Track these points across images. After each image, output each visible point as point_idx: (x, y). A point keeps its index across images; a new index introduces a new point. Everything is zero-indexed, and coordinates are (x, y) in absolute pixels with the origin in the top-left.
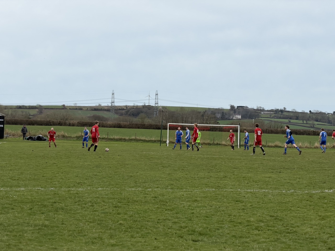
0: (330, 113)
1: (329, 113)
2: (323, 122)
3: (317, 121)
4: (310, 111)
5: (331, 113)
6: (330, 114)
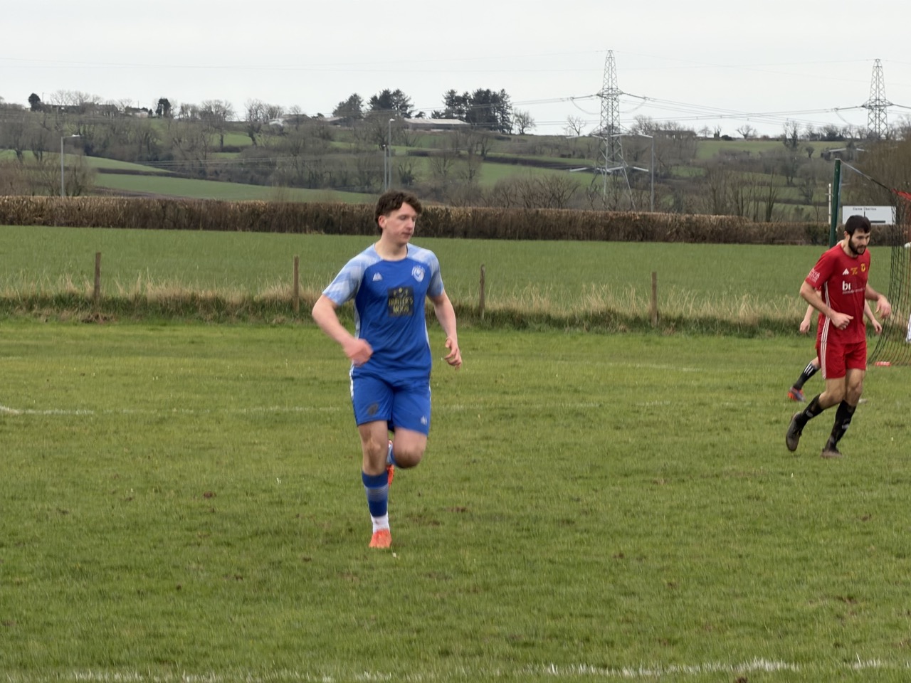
0: (137, 110)
1: (134, 106)
2: (122, 160)
3: (89, 151)
4: (34, 99)
5: (145, 109)
6: (138, 114)
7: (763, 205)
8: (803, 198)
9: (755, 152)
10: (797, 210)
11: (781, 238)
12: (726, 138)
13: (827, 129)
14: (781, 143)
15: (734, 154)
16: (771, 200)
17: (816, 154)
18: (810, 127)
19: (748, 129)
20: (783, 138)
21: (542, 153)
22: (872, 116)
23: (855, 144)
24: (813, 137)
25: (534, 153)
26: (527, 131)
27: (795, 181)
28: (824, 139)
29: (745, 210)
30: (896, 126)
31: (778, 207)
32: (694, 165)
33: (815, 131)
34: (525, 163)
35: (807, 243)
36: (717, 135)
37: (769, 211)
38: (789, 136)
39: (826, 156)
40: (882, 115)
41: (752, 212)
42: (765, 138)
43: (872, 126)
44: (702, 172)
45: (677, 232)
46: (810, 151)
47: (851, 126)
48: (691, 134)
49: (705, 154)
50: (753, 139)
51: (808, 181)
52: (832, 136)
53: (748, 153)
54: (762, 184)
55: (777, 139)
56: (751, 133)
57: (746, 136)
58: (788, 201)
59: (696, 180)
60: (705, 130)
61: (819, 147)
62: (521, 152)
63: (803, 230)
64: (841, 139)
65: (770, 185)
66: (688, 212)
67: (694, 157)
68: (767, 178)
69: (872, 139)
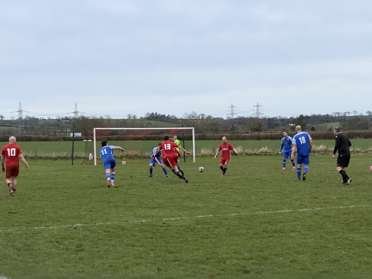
7: (54, 133)
8: (61, 132)
9: (51, 123)
10: (60, 134)
11: (58, 140)
12: (45, 120)
13: (65, 117)
14: (56, 120)
15: (46, 123)
16: (55, 132)
17: (64, 122)
18: (62, 117)
19: (49, 118)
20: (57, 119)
21: (6, 124)
22: (75, 114)
23: (72, 120)
24: (63, 119)
25: (4, 124)
26: (3, 119)
27: (59, 128)
28: (65, 119)
29: (50, 134)
30: (80, 116)
31: (56, 133)
32: (38, 125)
33: (63, 118)
34: (3, 126)
35: (63, 141)
36: (43, 119)
37: (55, 134)
38: (58, 119)
39: (66, 123)
40: (77, 114)
41: (51, 134)
42: (53, 119)
43: (75, 116)
44: (40, 127)
45: (36, 139)
46: (62, 122)
47: (70, 117)
48: (37, 119)
49: (41, 123)
50: (50, 120)
51: (62, 128)
52: (67, 119)
53: (49, 123)
54: (53, 129)
55: (55, 120)
56: (50, 118)
57: (49, 119)
58: (58, 132)
59: (39, 128)
60: (40, 118)
61: (64, 121)
62: (1, 124)
63: (62, 138)
64: (69, 119)
65: (55, 129)
66: (38, 135)
67: (38, 124)
68: (54, 128)
69: (75, 119)
